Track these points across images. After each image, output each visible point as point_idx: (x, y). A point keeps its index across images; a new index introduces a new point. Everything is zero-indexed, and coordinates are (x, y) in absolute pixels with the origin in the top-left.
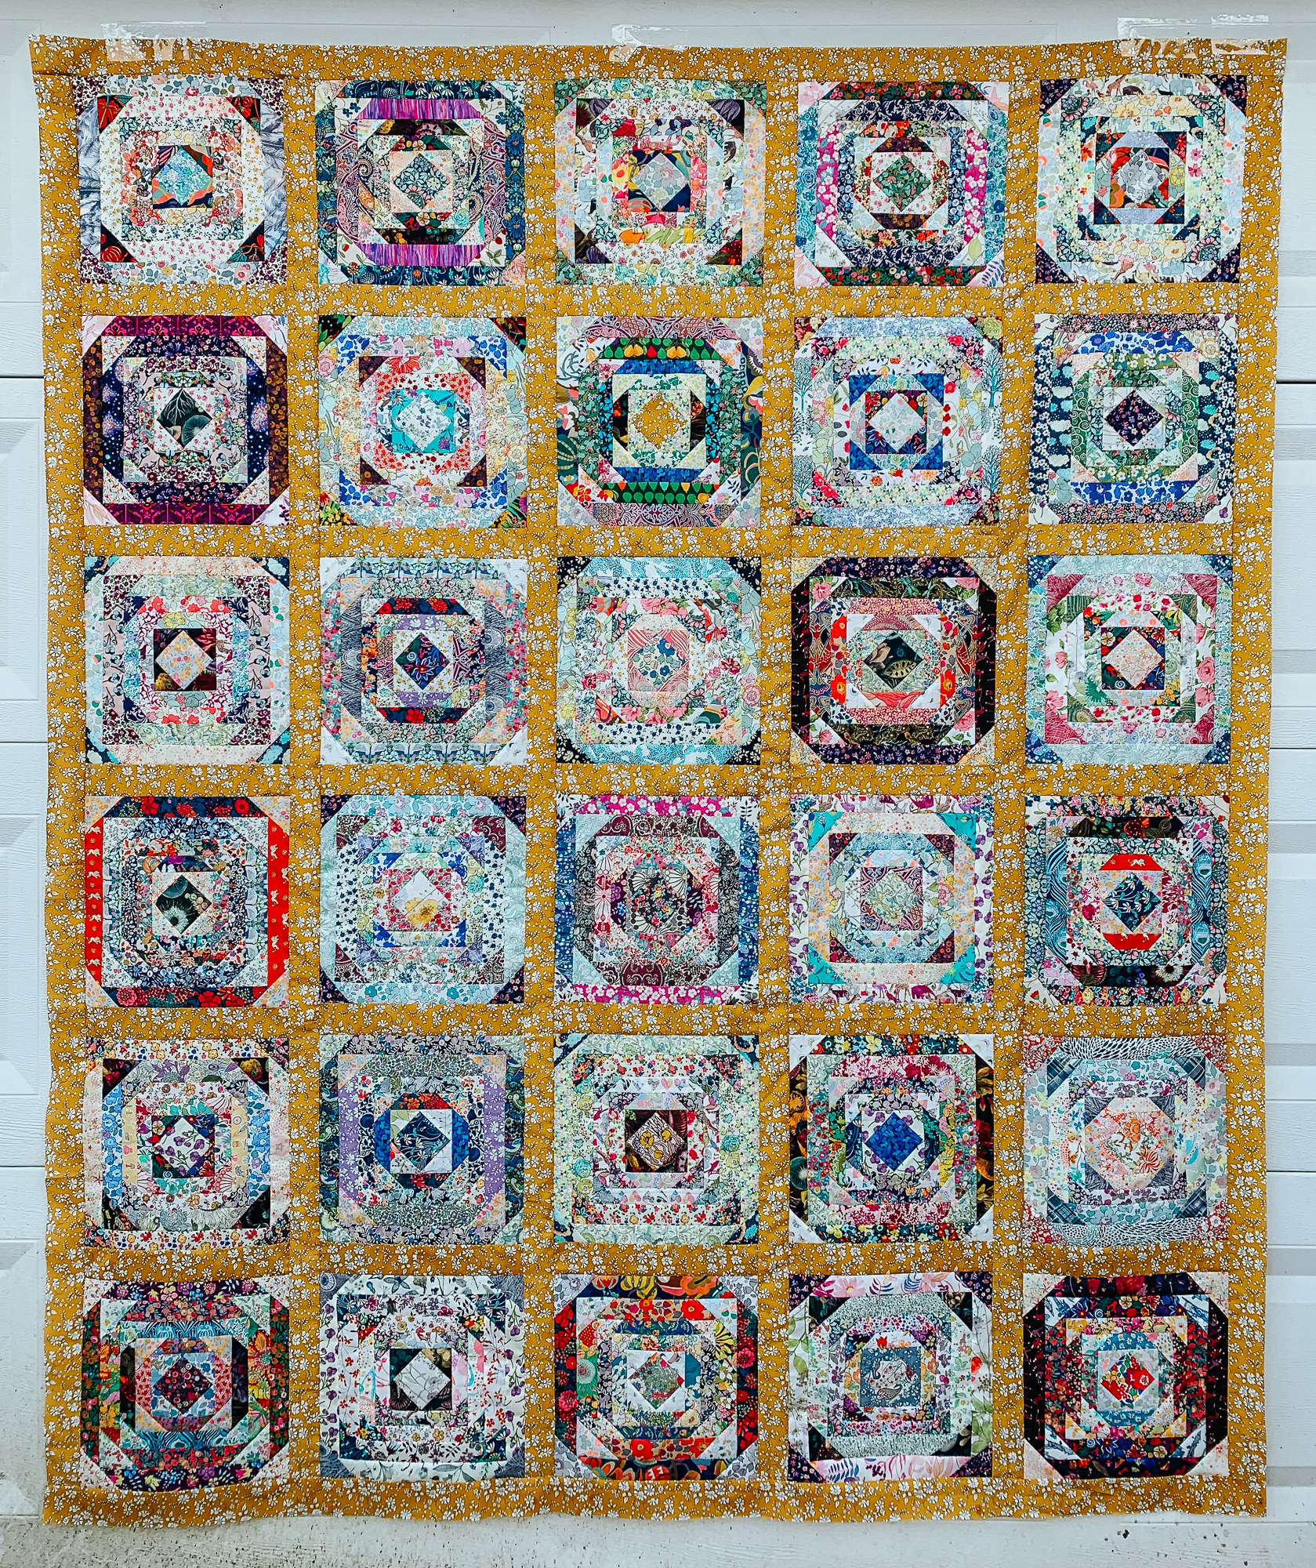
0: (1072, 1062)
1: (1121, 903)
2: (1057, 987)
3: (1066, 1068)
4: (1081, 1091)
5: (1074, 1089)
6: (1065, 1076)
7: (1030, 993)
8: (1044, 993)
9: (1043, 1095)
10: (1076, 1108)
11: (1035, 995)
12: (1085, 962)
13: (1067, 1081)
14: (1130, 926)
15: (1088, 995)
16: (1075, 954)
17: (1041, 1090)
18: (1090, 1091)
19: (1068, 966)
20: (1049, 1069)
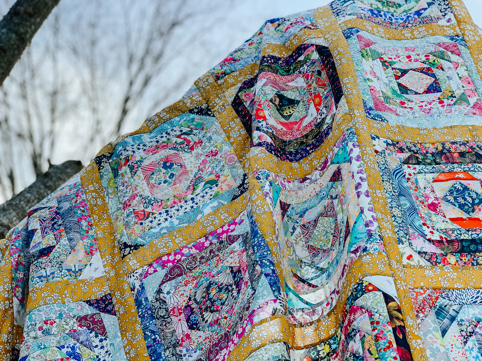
0: (456, 307)
1: (455, 198)
2: (425, 253)
3: (452, 313)
4: (470, 329)
5: (464, 328)
6: (453, 319)
7: (405, 257)
8: (416, 257)
9: (439, 334)
10: (470, 343)
11: (410, 257)
12: (441, 237)
13: (455, 323)
14: (467, 212)
15: (452, 259)
16: (432, 232)
17: (435, 329)
18: (477, 330)
19: (429, 240)
20: (438, 314)
